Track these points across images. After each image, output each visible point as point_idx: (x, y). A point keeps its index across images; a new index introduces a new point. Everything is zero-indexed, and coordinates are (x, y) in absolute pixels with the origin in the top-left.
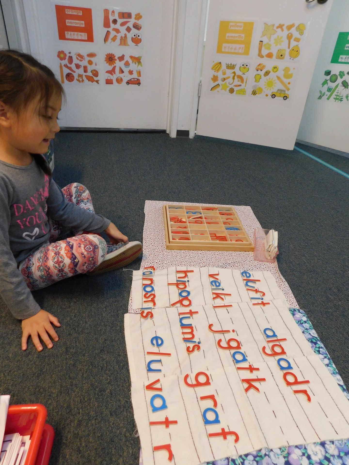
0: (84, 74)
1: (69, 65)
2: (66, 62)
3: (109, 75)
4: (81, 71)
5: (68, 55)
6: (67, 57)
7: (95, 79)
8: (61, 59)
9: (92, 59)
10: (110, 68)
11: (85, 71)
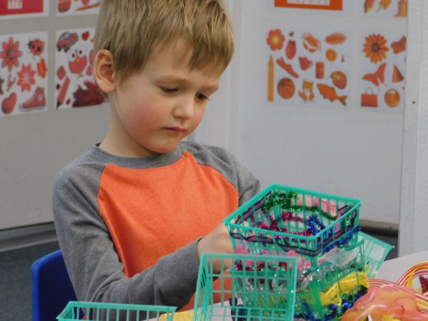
0: (317, 81)
1: (287, 61)
2: (281, 53)
3: (370, 84)
4: (310, 74)
5: (288, 38)
6: (285, 44)
7: (339, 92)
8: (274, 47)
9: (337, 48)
10: (373, 68)
11: (319, 74)
